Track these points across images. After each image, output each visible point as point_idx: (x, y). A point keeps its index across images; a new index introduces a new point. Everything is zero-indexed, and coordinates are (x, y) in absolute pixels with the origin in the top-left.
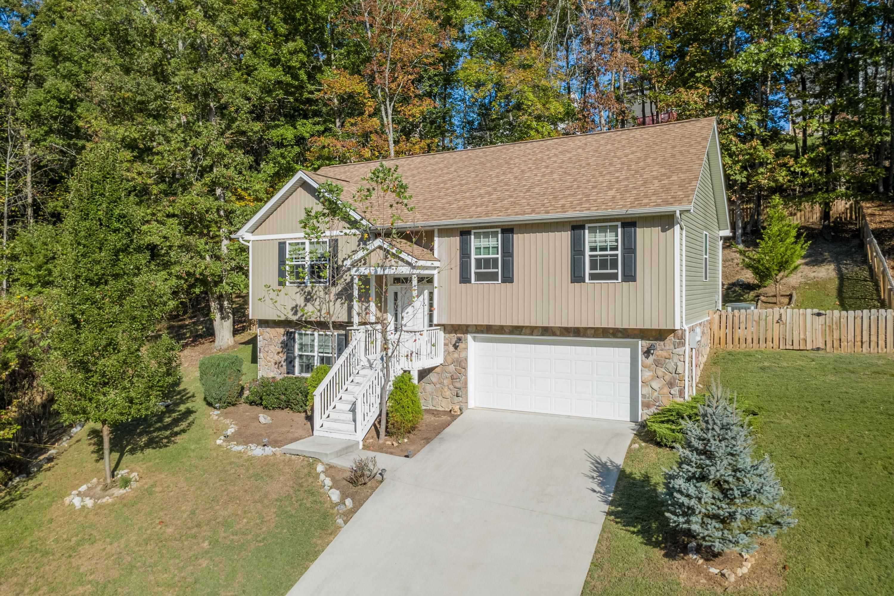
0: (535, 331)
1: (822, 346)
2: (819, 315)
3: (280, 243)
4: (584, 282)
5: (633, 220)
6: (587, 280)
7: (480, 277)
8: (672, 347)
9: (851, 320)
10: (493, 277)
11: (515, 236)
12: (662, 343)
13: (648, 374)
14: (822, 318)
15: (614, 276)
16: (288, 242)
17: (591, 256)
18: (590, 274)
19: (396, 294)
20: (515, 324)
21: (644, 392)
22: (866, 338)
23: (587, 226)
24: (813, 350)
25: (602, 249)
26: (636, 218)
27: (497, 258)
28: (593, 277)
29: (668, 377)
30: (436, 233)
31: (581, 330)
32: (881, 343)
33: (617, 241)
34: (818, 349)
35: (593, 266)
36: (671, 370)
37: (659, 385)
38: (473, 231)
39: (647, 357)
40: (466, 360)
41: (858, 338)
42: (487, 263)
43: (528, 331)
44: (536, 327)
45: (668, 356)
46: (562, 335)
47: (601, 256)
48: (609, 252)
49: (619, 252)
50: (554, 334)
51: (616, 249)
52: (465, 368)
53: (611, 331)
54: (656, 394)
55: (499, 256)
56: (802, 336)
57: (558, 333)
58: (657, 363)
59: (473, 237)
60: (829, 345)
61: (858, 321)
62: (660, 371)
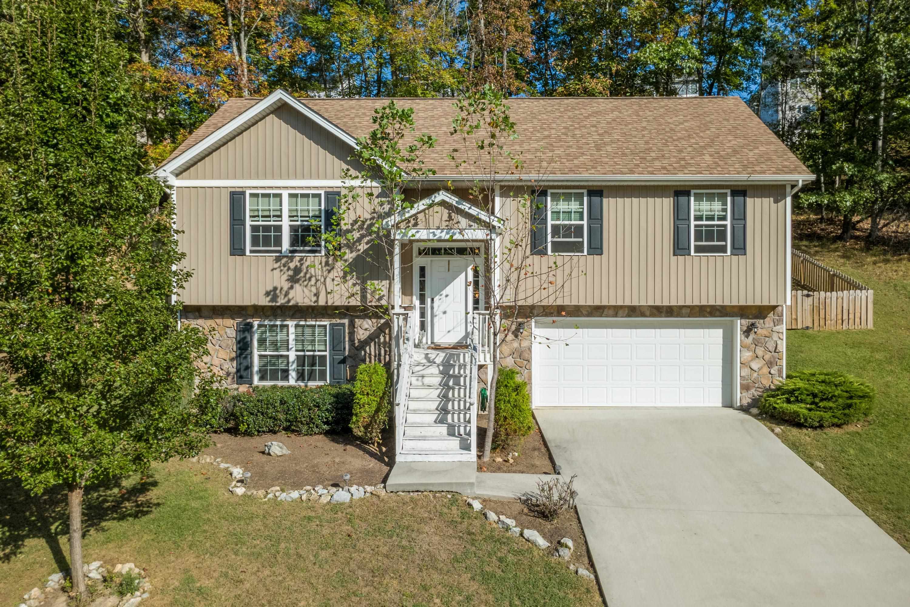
0: (620, 312)
1: (810, 325)
2: (808, 296)
3: (232, 194)
4: (689, 254)
5: (743, 189)
6: (692, 253)
7: (558, 247)
8: (772, 324)
9: (834, 299)
10: (577, 247)
11: (605, 200)
12: (762, 321)
13: (748, 355)
14: (810, 299)
15: (723, 249)
16: (248, 192)
17: (696, 226)
18: (696, 246)
19: (422, 270)
20: (597, 303)
21: (743, 374)
22: (845, 317)
23: (693, 192)
24: (802, 329)
25: (708, 219)
26: (746, 186)
27: (582, 225)
28: (698, 249)
29: (768, 356)
30: (497, 192)
31: (675, 309)
32: (857, 320)
33: (725, 210)
34: (807, 328)
35: (698, 238)
36: (770, 349)
37: (759, 366)
38: (549, 191)
39: (747, 337)
40: (530, 349)
41: (840, 317)
42: (568, 230)
43: (611, 312)
44: (621, 307)
45: (768, 335)
46: (652, 315)
47: (706, 226)
48: (716, 222)
49: (728, 223)
50: (643, 315)
51: (724, 218)
52: (529, 361)
53: (708, 310)
54: (755, 375)
55: (585, 223)
56: (794, 317)
57: (648, 313)
58: (756, 343)
59: (549, 199)
60: (816, 324)
61: (840, 300)
62: (760, 351)
